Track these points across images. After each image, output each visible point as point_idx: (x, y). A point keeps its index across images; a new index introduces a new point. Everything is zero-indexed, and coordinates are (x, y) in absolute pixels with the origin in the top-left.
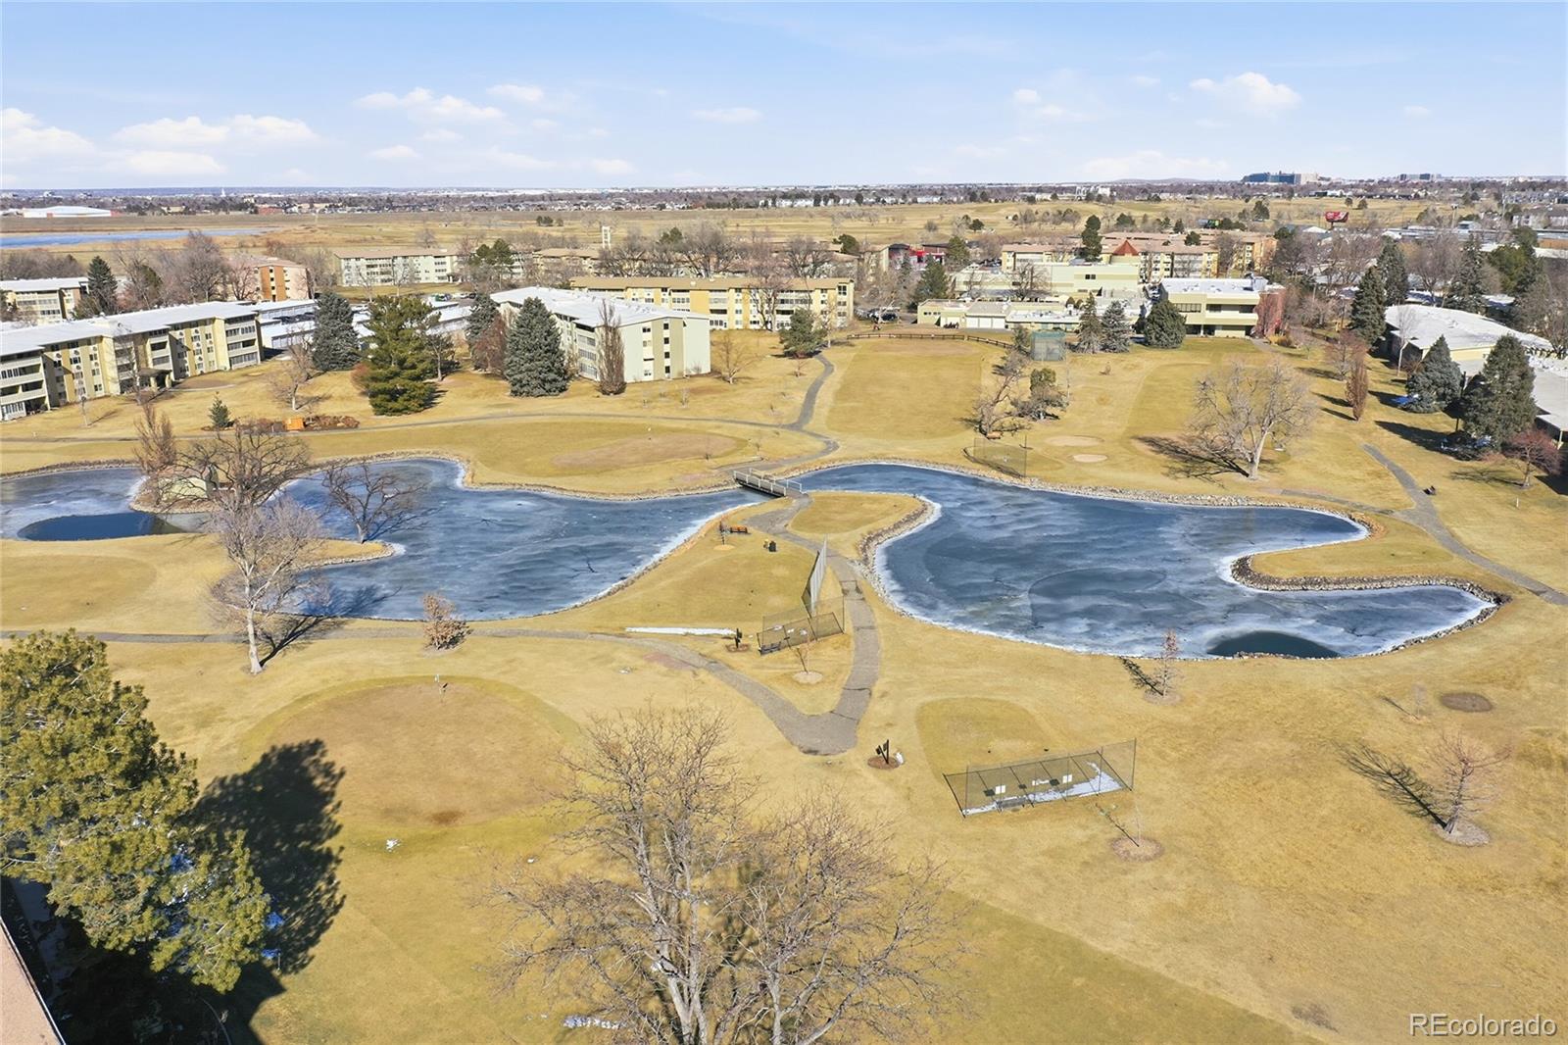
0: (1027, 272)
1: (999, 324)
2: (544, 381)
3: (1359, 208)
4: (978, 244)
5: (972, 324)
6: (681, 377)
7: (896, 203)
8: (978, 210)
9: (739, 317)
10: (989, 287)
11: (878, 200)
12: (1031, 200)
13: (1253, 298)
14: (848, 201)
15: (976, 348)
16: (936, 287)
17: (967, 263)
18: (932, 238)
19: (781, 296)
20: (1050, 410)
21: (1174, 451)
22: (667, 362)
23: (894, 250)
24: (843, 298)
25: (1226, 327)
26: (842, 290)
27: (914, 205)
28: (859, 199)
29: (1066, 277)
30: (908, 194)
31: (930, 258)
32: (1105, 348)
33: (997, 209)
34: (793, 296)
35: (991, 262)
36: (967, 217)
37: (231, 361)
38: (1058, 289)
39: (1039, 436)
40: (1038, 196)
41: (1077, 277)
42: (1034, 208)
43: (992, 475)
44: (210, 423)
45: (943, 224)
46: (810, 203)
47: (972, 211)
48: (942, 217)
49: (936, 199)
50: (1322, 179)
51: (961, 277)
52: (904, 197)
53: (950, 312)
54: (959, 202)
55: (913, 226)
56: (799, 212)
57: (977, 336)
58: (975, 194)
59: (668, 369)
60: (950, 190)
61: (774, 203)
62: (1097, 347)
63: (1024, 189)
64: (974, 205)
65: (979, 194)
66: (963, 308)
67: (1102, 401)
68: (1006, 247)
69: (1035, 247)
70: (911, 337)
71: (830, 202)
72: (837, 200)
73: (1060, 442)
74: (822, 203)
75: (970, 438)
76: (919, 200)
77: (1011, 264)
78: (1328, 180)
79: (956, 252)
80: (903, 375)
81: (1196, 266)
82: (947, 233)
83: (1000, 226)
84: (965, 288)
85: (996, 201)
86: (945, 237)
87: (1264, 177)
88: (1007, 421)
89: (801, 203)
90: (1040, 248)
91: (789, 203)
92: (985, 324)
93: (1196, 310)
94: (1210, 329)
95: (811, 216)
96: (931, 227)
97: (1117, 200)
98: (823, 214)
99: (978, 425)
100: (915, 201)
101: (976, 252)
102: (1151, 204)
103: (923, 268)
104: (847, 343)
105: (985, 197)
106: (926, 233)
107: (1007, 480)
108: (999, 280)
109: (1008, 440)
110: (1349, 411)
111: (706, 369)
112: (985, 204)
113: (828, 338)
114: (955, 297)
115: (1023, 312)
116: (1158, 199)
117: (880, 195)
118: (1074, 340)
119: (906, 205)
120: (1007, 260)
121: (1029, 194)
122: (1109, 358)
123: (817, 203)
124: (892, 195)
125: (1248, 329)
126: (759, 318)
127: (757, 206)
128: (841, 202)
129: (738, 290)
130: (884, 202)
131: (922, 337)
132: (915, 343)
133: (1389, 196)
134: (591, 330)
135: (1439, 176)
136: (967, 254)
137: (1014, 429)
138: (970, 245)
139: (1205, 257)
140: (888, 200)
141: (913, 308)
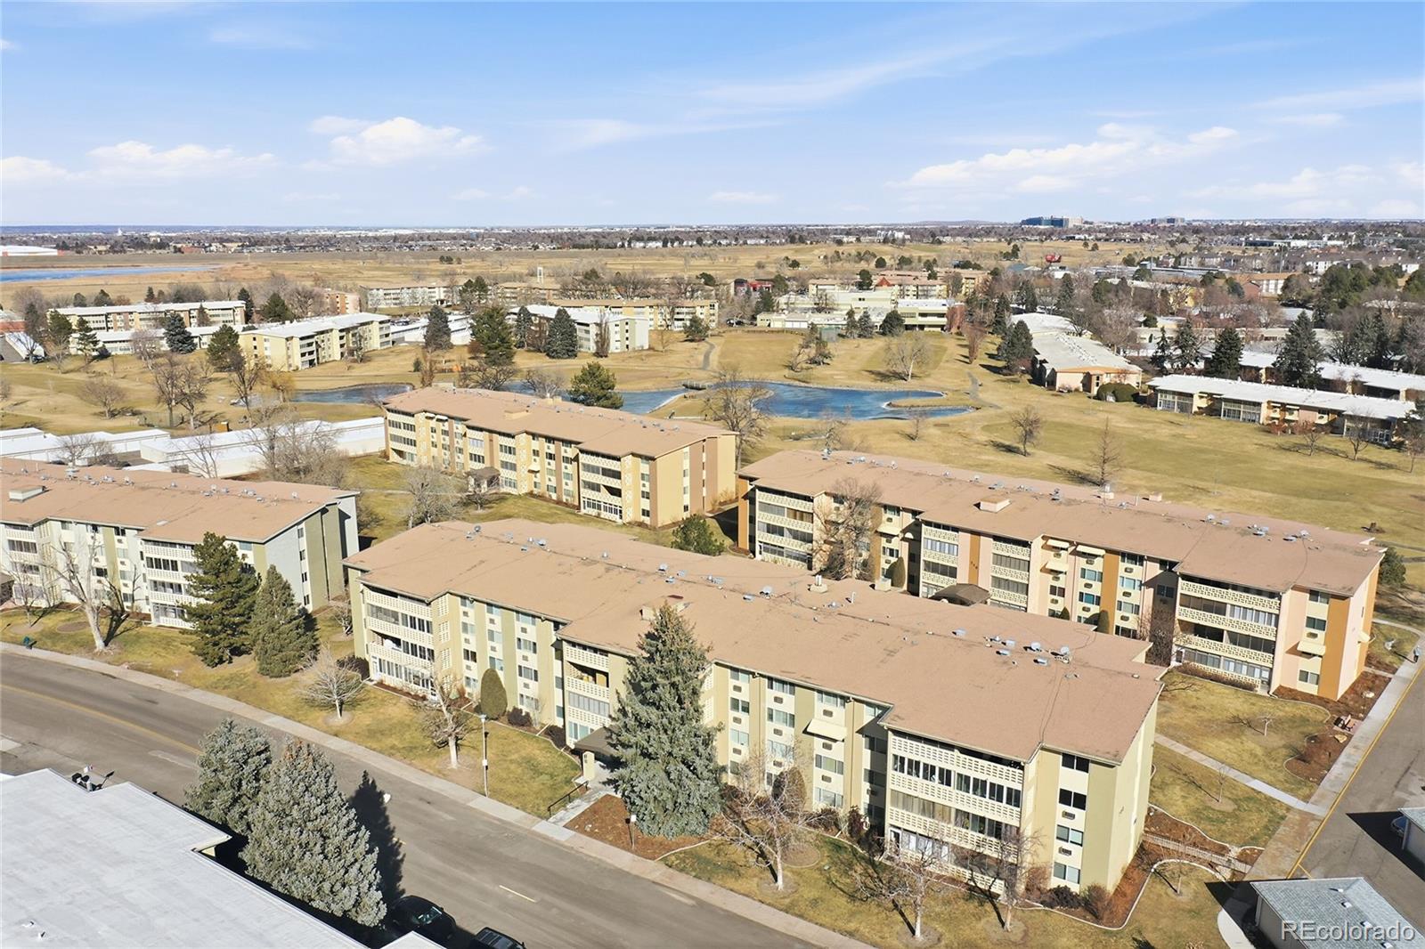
0: (822, 296)
1: (804, 325)
2: (568, 351)
3: (1093, 250)
4: (794, 279)
5: (789, 325)
6: (634, 351)
7: (730, 244)
8: (797, 251)
9: (652, 323)
10: (799, 306)
11: (715, 242)
12: (840, 242)
13: (944, 310)
14: (690, 243)
15: (791, 337)
16: (767, 305)
17: (786, 292)
18: (762, 274)
19: (677, 310)
20: (826, 361)
21: (879, 374)
22: (627, 343)
23: (739, 283)
24: (712, 311)
25: (930, 326)
26: (712, 306)
27: (745, 247)
28: (699, 241)
29: (846, 299)
30: (740, 235)
31: (761, 288)
32: (860, 336)
33: (812, 250)
34: (685, 310)
35: (803, 291)
36: (787, 258)
37: (382, 344)
38: (842, 307)
39: (819, 371)
40: (845, 239)
41: (854, 299)
42: (841, 249)
43: (797, 383)
44: (413, 369)
45: (770, 263)
46: (660, 244)
47: (790, 251)
48: (768, 257)
49: (762, 242)
50: (1086, 223)
51: (783, 300)
52: (736, 239)
53: (777, 321)
54: (781, 244)
55: (746, 262)
56: (652, 253)
57: (791, 331)
58: (795, 236)
59: (627, 346)
60: (773, 233)
61: (629, 244)
62: (856, 336)
63: (836, 232)
64: (793, 246)
65: (797, 237)
66: (783, 316)
67: (852, 358)
68: (811, 281)
69: (830, 281)
70: (754, 331)
71: (676, 244)
72: (681, 242)
73: (828, 372)
74: (669, 244)
75: (787, 372)
76: (749, 242)
77: (814, 292)
78: (1091, 223)
79: (779, 283)
80: (752, 349)
81: (932, 293)
82: (772, 270)
83: (813, 264)
84: (785, 307)
85: (811, 243)
86: (771, 273)
87: (1038, 221)
88: (805, 366)
89: (652, 244)
90: (834, 282)
91: (642, 244)
92: (796, 325)
93: (913, 316)
94: (922, 327)
95: (663, 256)
96: (760, 266)
97: (908, 243)
98: (674, 254)
99: (791, 368)
100: (745, 243)
101: (793, 285)
102: (935, 246)
103: (757, 294)
104: (719, 335)
105: (802, 240)
106: (757, 270)
107: (803, 384)
108: (807, 301)
109: (804, 372)
110: (967, 360)
111: (646, 347)
112: (802, 246)
113: (710, 332)
114: (779, 311)
115: (819, 319)
116: (940, 242)
117: (717, 235)
118: (844, 333)
119: (738, 247)
120: (812, 290)
121: (838, 237)
122: (862, 341)
123: (665, 245)
124: (726, 238)
125: (942, 327)
126: (664, 323)
127: (615, 247)
128: (685, 243)
129: (651, 307)
130: (720, 244)
131: (761, 332)
132: (757, 335)
133: (1121, 240)
134: (588, 325)
135: (1183, 220)
136: (787, 285)
137: (808, 369)
138: (789, 279)
139: (938, 288)
140: (724, 242)
141: (754, 318)
